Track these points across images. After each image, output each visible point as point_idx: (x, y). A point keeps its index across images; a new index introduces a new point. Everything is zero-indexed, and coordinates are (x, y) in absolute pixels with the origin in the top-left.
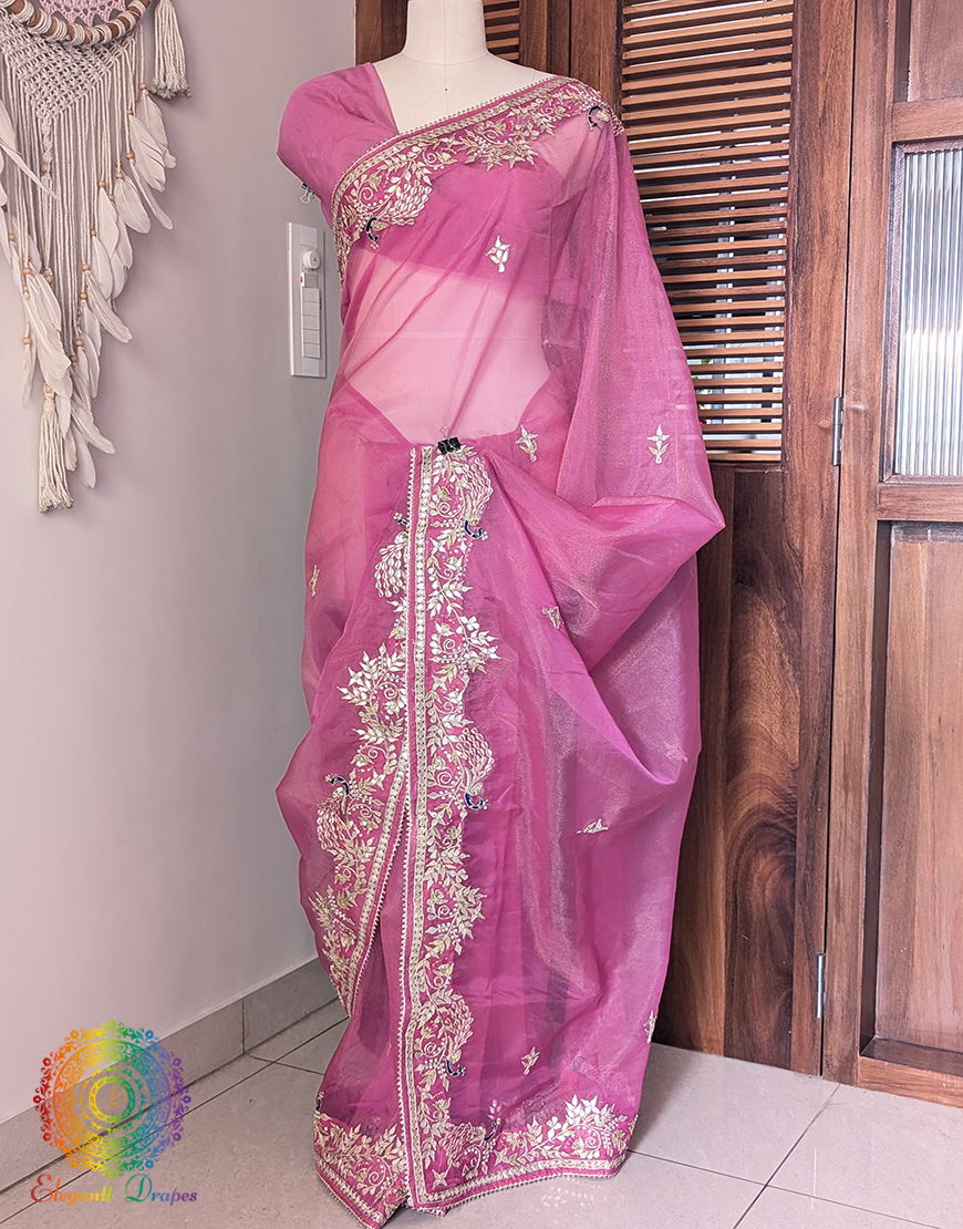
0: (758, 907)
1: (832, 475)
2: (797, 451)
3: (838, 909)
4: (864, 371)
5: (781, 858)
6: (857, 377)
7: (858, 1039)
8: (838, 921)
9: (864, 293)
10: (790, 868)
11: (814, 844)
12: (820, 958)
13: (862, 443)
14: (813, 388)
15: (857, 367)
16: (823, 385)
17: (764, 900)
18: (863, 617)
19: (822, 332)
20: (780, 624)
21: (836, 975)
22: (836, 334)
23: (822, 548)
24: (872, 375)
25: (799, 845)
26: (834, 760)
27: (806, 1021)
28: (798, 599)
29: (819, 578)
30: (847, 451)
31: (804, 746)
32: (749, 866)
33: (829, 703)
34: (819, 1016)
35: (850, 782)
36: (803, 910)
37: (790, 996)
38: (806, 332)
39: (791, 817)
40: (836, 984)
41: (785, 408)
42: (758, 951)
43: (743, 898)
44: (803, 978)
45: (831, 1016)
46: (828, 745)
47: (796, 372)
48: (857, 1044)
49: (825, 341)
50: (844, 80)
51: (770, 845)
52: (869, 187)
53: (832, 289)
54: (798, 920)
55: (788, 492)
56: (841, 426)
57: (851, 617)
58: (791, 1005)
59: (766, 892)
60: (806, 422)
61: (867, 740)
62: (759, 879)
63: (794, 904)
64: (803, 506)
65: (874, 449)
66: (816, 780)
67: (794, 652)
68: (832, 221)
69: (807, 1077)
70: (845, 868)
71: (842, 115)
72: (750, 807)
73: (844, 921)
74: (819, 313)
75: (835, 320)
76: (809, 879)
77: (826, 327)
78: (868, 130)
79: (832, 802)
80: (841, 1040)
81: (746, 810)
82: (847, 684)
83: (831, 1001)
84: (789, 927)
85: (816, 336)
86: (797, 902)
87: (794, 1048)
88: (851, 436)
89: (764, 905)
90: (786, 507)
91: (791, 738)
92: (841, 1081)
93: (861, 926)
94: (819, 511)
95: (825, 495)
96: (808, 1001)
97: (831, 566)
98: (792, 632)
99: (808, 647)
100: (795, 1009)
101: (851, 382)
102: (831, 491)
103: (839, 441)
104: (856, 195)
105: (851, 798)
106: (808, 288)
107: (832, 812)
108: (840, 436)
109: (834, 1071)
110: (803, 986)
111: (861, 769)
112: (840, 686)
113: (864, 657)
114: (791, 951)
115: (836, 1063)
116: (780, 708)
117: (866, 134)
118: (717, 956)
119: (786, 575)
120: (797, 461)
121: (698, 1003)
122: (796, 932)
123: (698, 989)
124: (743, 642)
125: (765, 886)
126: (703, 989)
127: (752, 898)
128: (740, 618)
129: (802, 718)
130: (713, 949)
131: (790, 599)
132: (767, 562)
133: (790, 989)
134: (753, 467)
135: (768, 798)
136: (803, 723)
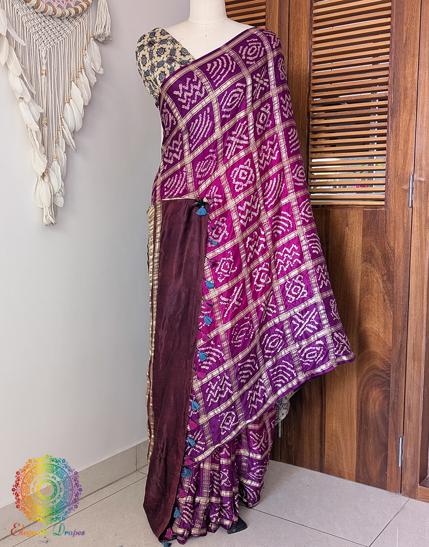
0: (372, 414)
1: (408, 211)
2: (392, 200)
3: (409, 415)
4: (424, 163)
5: (383, 391)
6: (421, 166)
7: (418, 477)
8: (409, 421)
9: (425, 125)
10: (387, 396)
11: (398, 385)
12: (401, 439)
13: (423, 196)
14: (400, 171)
15: (420, 161)
16: (405, 169)
17: (375, 410)
18: (422, 278)
19: (404, 144)
20: (383, 281)
21: (407, 446)
22: (411, 145)
23: (404, 246)
24: (428, 164)
25: (391, 385)
26: (408, 345)
27: (394, 468)
28: (392, 270)
29: (402, 260)
30: (416, 201)
31: (394, 339)
32: (368, 394)
33: (406, 319)
34: (400, 465)
35: (416, 356)
36: (393, 415)
37: (386, 455)
38: (396, 144)
39: (388, 372)
40: (408, 451)
41: (387, 180)
42: (372, 434)
43: (365, 409)
44: (392, 448)
45: (405, 466)
46: (405, 338)
47: (391, 163)
48: (418, 480)
49: (406, 149)
50: (416, 25)
51: (378, 385)
52: (427, 76)
53: (409, 124)
54: (391, 420)
55: (388, 219)
56: (413, 189)
57: (417, 278)
58: (387, 459)
59: (376, 407)
60: (397, 187)
61: (424, 337)
62: (373, 400)
63: (388, 413)
64: (395, 226)
66: (400, 355)
67: (390, 295)
68: (409, 92)
69: (394, 494)
70: (413, 396)
71: (415, 42)
72: (369, 367)
73: (412, 422)
74: (403, 136)
75: (410, 138)
76: (396, 401)
77: (406, 142)
78: (427, 49)
79: (407, 365)
80: (410, 477)
81: (367, 368)
82: (415, 310)
83: (406, 459)
84: (387, 424)
85: (401, 146)
86: (390, 412)
87: (388, 480)
88: (418, 193)
89: (375, 412)
90: (387, 227)
91: (388, 335)
92: (410, 497)
93: (420, 424)
94: (402, 229)
95: (406, 221)
96: (395, 458)
97: (408, 254)
98: (389, 285)
99: (397, 292)
100: (389, 462)
101: (418, 167)
102: (408, 219)
103: (412, 196)
104: (421, 80)
105: (416, 364)
106: (398, 124)
107: (407, 369)
108: (412, 193)
109: (406, 492)
110: (392, 451)
111: (421, 351)
112: (411, 310)
113: (423, 297)
114: (387, 435)
115: (408, 488)
116: (383, 321)
117: (425, 51)
118: (353, 436)
119: (387, 259)
120: (392, 205)
121: (344, 457)
122: (389, 426)
123: (344, 450)
124: (366, 289)
125: (375, 404)
126: (346, 451)
127: (369, 409)
128: (365, 278)
129: (393, 326)
130: (351, 432)
131: (388, 270)
132: (378, 253)
133: (386, 452)
134: (372, 208)
135: (377, 363)
136: (394, 328)
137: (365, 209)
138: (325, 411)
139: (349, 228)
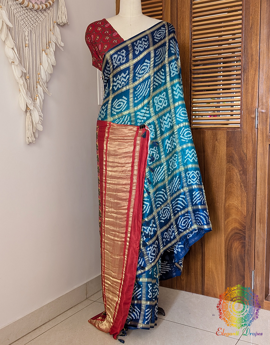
0: (234, 257)
1: (255, 131)
2: (245, 124)
3: (257, 257)
4: (264, 101)
5: (241, 243)
6: (262, 102)
7: (264, 295)
8: (257, 261)
9: (264, 78)
10: (244, 245)
11: (251, 239)
12: (253, 272)
13: (264, 122)
14: (249, 106)
15: (262, 99)
16: (252, 105)
18: (265, 172)
20: (240, 174)
21: (257, 277)
23: (253, 152)
24: (267, 102)
25: (246, 239)
26: (256, 214)
28: (246, 167)
29: (252, 161)
30: (259, 124)
31: (248, 210)
32: (232, 245)
33: (255, 197)
34: (253, 288)
35: (261, 221)
36: (248, 258)
38: (247, 89)
39: (244, 231)
40: (257, 279)
41: (241, 112)
42: (235, 270)
43: (230, 254)
44: (248, 278)
45: (256, 289)
46: (255, 210)
47: (244, 101)
48: (264, 297)
49: (253, 92)
50: (258, 16)
51: (238, 239)
52: (265, 47)
53: (254, 77)
54: (246, 261)
55: (242, 136)
56: (258, 117)
57: (261, 172)
58: (244, 285)
59: (237, 253)
60: (247, 116)
61: (266, 208)
62: (235, 249)
63: (245, 256)
64: (247, 140)
65: (268, 123)
66: (251, 220)
67: (245, 183)
68: (254, 57)
70: (260, 246)
71: (257, 26)
72: (232, 228)
73: (260, 261)
74: (251, 84)
75: (255, 86)
76: (249, 249)
77: (253, 88)
78: (265, 30)
80: (259, 295)
82: (260, 192)
84: (243, 262)
85: (250, 91)
86: (246, 255)
88: (261, 120)
89: (236, 256)
90: (242, 140)
91: (244, 208)
93: (265, 262)
94: (252, 142)
95: (254, 137)
96: (249, 284)
97: (255, 158)
98: (244, 177)
99: (249, 181)
101: (260, 104)
104: (261, 49)
105: (261, 225)
106: (248, 77)
108: (257, 120)
110: (248, 280)
111: (265, 217)
112: (258, 193)
113: (265, 184)
114: (244, 270)
116: (241, 199)
118: (222, 271)
119: (242, 160)
120: (245, 127)
121: (217, 284)
122: (246, 264)
123: (217, 280)
124: (229, 180)
125: (236, 251)
126: (218, 281)
127: (233, 254)
128: (228, 173)
130: (221, 269)
131: (243, 167)
132: (236, 157)
133: (244, 281)
134: (232, 129)
135: (237, 225)
136: (247, 203)
137: (228, 130)
138: (205, 256)
139: (218, 142)
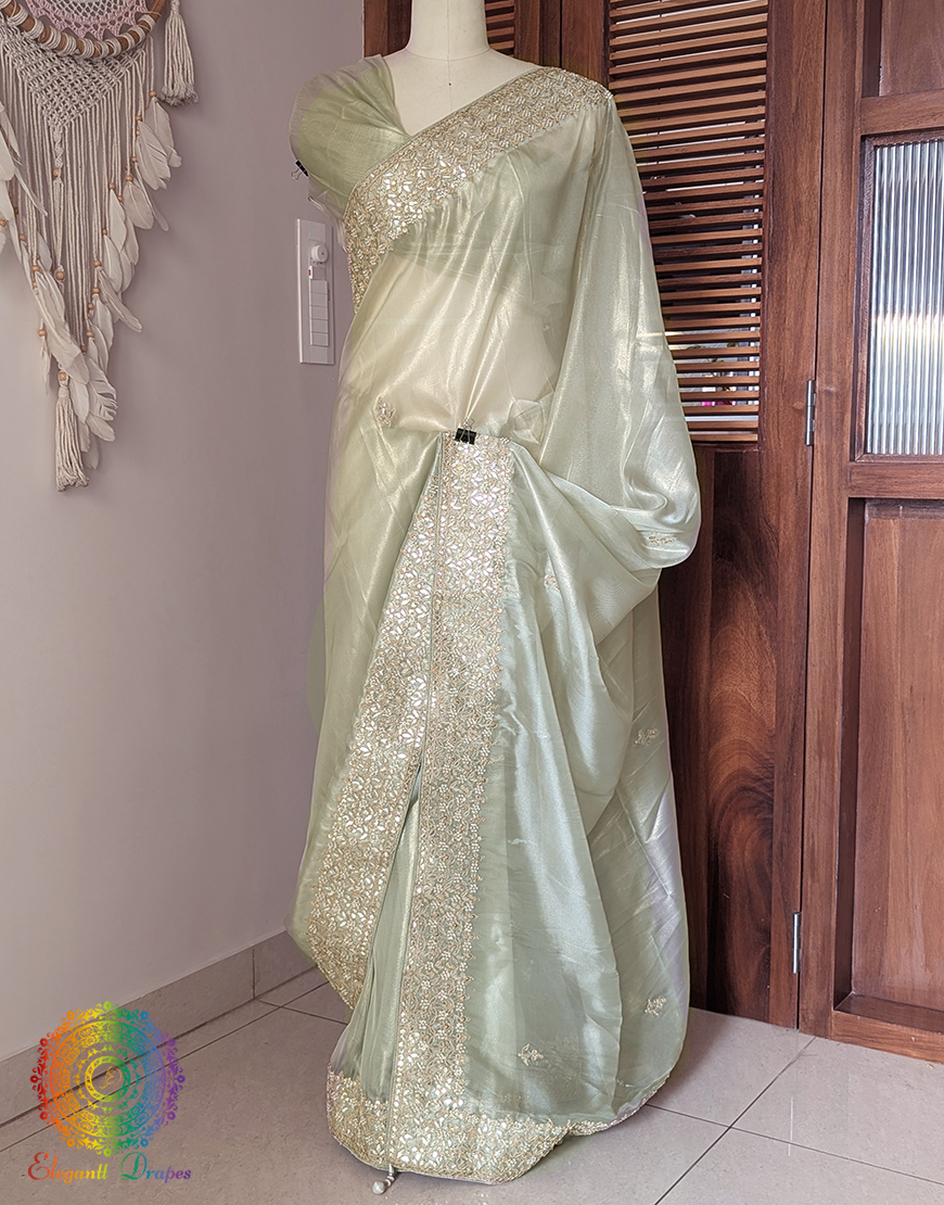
0: (738, 868)
1: (806, 454)
2: (773, 432)
3: (813, 869)
4: (835, 355)
5: (759, 820)
6: (829, 361)
7: (832, 994)
8: (813, 881)
9: (836, 280)
10: (768, 830)
11: (790, 808)
12: (796, 916)
13: (834, 424)
14: (788, 371)
15: (829, 350)
16: (797, 368)
17: (744, 860)
18: (836, 589)
19: (796, 318)
20: (757, 597)
21: (811, 933)
22: (809, 319)
23: (797, 524)
24: (843, 359)
25: (776, 808)
26: (808, 727)
27: (784, 977)
28: (774, 573)
29: (794, 553)
30: (820, 432)
31: (780, 714)
32: (729, 828)
33: (803, 672)
34: (795, 971)
35: (824, 748)
36: (780, 870)
37: (769, 951)
38: (781, 317)
39: (769, 781)
40: (811, 941)
41: (762, 390)
42: (738, 908)
43: (723, 860)
44: (780, 935)
45: (807, 972)
46: (803, 712)
47: (771, 356)
48: (832, 999)
49: (799, 326)
50: (816, 77)
51: (749, 808)
52: (839, 179)
53: (805, 277)
54: (775, 879)
55: (765, 471)
56: (813, 408)
57: (824, 589)
58: (769, 960)
59: (746, 853)
60: (781, 404)
61: (840, 708)
62: (739, 840)
63: (771, 864)
64: (779, 485)
65: (845, 429)
66: (791, 746)
67: (771, 623)
68: (805, 210)
69: (785, 1030)
70: (820, 829)
71: (814, 110)
72: (730, 772)
73: (818, 881)
74: (792, 300)
75: (808, 305)
76: (786, 840)
77: (800, 313)
78: (839, 125)
79: (807, 767)
80: (816, 994)
81: (727, 774)
82: (821, 655)
83: (807, 958)
84: (767, 886)
85: (790, 322)
86: (774, 863)
87: (772, 1002)
88: (823, 417)
89: (744, 865)
90: (763, 485)
91: (768, 705)
92: (816, 1035)
93: (835, 886)
94: (794, 489)
95: (800, 473)
96: (785, 957)
97: (805, 542)
98: (769, 605)
99: (784, 619)
100: (773, 965)
101: (823, 366)
102: (805, 470)
103: (811, 422)
104: (828, 186)
105: (824, 763)
106: (783, 276)
107: (807, 777)
108: (813, 417)
109: (809, 1024)
110: (780, 943)
111: (834, 736)
112: (814, 657)
113: (836, 628)
114: (769, 909)
115: (811, 1017)
116: (758, 677)
117: (836, 130)
118: (700, 914)
119: (762, 550)
120: (773, 440)
122: (773, 892)
124: (723, 614)
125: (744, 847)
127: (733, 859)
128: (720, 590)
129: (779, 686)
130: (695, 908)
131: (766, 573)
133: (768, 946)
134: (732, 448)
135: (746, 763)
136: (780, 691)
137: (719, 450)
